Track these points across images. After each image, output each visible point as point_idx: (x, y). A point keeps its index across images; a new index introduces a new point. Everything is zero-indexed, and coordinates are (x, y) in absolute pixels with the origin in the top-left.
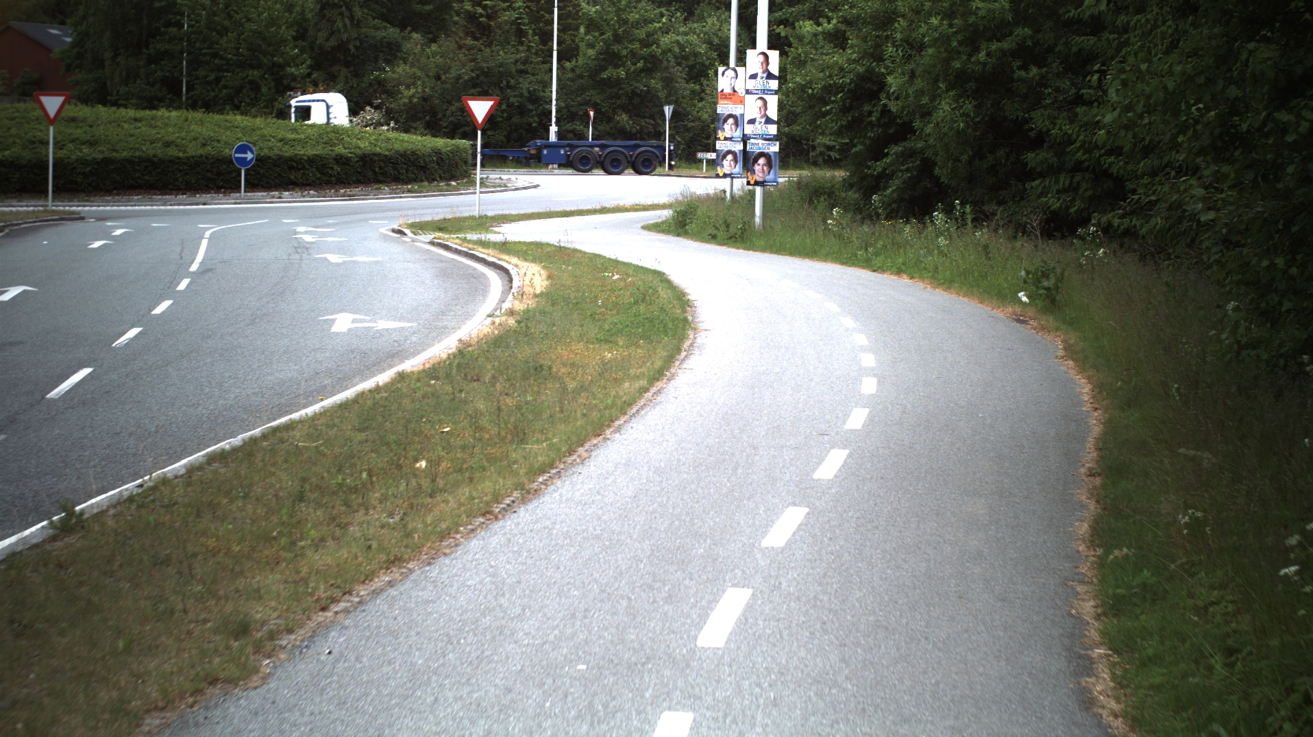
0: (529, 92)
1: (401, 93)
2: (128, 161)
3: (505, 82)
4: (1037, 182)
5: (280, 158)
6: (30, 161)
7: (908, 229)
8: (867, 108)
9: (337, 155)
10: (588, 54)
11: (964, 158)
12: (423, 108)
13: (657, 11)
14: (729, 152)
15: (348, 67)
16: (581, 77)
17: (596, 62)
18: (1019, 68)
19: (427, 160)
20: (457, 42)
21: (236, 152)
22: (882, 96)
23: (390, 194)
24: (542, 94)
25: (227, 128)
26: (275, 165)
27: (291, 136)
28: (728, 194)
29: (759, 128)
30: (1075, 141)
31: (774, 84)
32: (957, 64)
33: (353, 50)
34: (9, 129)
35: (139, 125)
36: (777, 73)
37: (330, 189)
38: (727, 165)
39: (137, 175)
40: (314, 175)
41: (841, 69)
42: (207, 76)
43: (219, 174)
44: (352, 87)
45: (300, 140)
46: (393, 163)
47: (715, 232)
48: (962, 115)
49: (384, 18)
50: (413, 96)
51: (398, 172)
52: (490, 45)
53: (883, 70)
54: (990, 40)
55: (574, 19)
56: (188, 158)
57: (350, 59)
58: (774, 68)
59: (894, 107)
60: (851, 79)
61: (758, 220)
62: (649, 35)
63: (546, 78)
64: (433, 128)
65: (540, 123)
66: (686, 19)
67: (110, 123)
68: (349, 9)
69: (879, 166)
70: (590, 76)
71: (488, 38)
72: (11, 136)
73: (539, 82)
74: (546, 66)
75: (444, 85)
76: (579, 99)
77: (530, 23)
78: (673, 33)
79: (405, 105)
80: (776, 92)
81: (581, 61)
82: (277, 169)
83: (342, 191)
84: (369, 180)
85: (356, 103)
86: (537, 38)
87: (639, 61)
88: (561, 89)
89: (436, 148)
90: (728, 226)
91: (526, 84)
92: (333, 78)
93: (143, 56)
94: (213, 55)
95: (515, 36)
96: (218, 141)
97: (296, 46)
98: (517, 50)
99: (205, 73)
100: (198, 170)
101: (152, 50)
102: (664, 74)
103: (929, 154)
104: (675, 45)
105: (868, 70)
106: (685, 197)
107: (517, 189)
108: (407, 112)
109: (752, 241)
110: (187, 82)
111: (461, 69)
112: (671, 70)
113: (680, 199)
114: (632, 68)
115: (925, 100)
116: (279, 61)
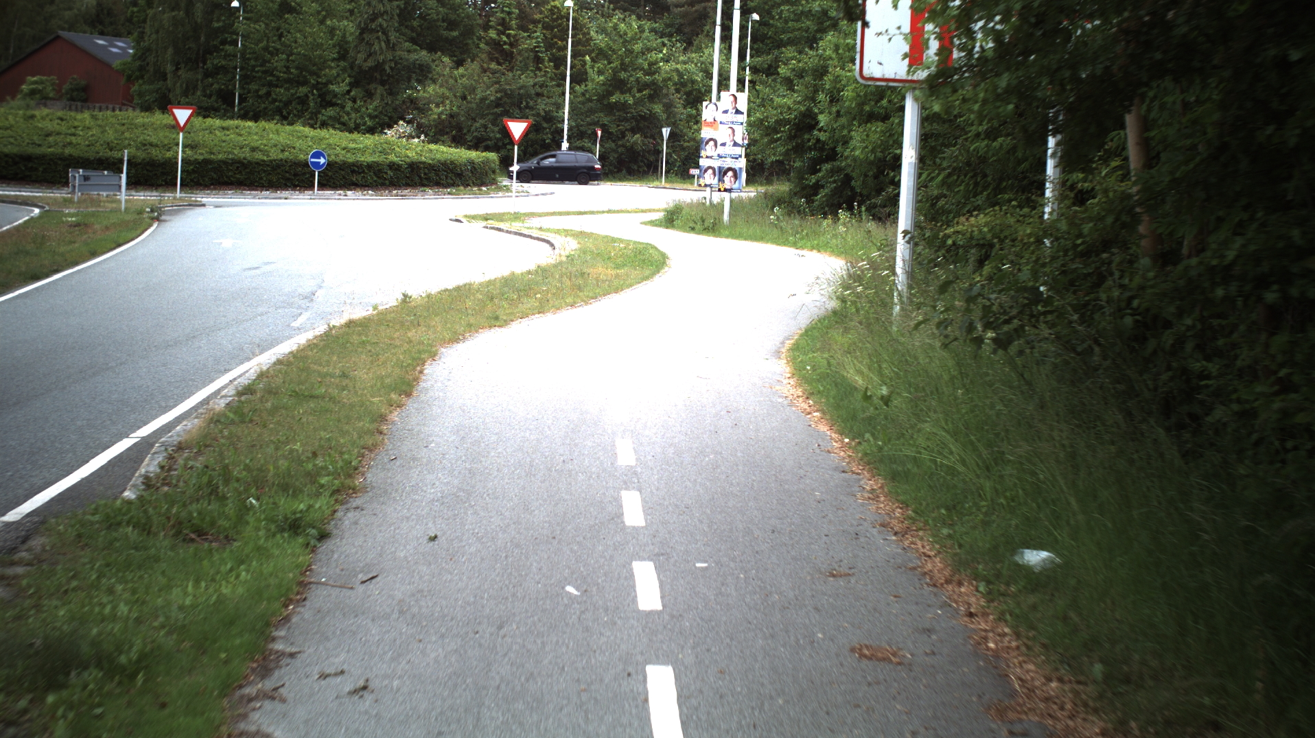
0: (545, 112)
1: (431, 110)
2: (224, 162)
3: (524, 103)
5: (345, 163)
6: (144, 159)
8: (806, 136)
9: (390, 162)
10: (597, 79)
11: (871, 173)
12: (450, 123)
13: (659, 40)
14: (709, 168)
15: (383, 86)
16: (590, 100)
17: (604, 87)
19: (463, 169)
20: (481, 66)
21: (312, 157)
22: (817, 128)
23: (434, 195)
24: (556, 114)
25: (299, 138)
26: (340, 169)
27: (352, 145)
28: (708, 201)
29: (730, 150)
31: (742, 118)
32: (867, 108)
33: (388, 71)
34: (123, 133)
35: (227, 132)
36: (745, 110)
37: (385, 190)
38: (709, 178)
39: (230, 174)
40: (372, 178)
41: (789, 108)
42: (259, 90)
43: (296, 175)
44: (387, 104)
45: (359, 149)
46: (435, 170)
47: (694, 225)
49: (413, 41)
50: (442, 113)
51: (440, 178)
52: (511, 70)
53: (817, 110)
55: (584, 46)
56: (271, 161)
57: (386, 78)
59: (823, 136)
60: (795, 116)
61: (726, 217)
62: (651, 64)
63: (560, 101)
64: (458, 141)
65: (553, 140)
66: (685, 49)
67: (204, 130)
68: (385, 34)
69: (814, 179)
70: (598, 100)
71: (510, 63)
72: (126, 139)
73: (553, 104)
74: (560, 90)
75: (469, 105)
76: (588, 119)
77: (547, 51)
78: (674, 61)
79: (434, 120)
80: (742, 124)
81: (590, 86)
82: (343, 173)
83: (395, 192)
84: (416, 183)
85: (390, 118)
86: (552, 64)
87: (645, 89)
88: (573, 111)
89: (470, 159)
90: (703, 221)
91: (542, 106)
92: (370, 95)
93: (201, 70)
94: (265, 72)
95: (533, 62)
96: (294, 148)
97: (338, 66)
98: (535, 75)
99: (257, 87)
100: (279, 171)
101: (209, 65)
102: (664, 100)
103: (849, 170)
104: (674, 74)
105: (807, 109)
106: (674, 201)
107: (537, 195)
108: (436, 127)
109: (719, 231)
110: (240, 95)
111: (486, 90)
112: (671, 97)
113: (671, 203)
114: (638, 95)
115: (845, 133)
116: (324, 80)
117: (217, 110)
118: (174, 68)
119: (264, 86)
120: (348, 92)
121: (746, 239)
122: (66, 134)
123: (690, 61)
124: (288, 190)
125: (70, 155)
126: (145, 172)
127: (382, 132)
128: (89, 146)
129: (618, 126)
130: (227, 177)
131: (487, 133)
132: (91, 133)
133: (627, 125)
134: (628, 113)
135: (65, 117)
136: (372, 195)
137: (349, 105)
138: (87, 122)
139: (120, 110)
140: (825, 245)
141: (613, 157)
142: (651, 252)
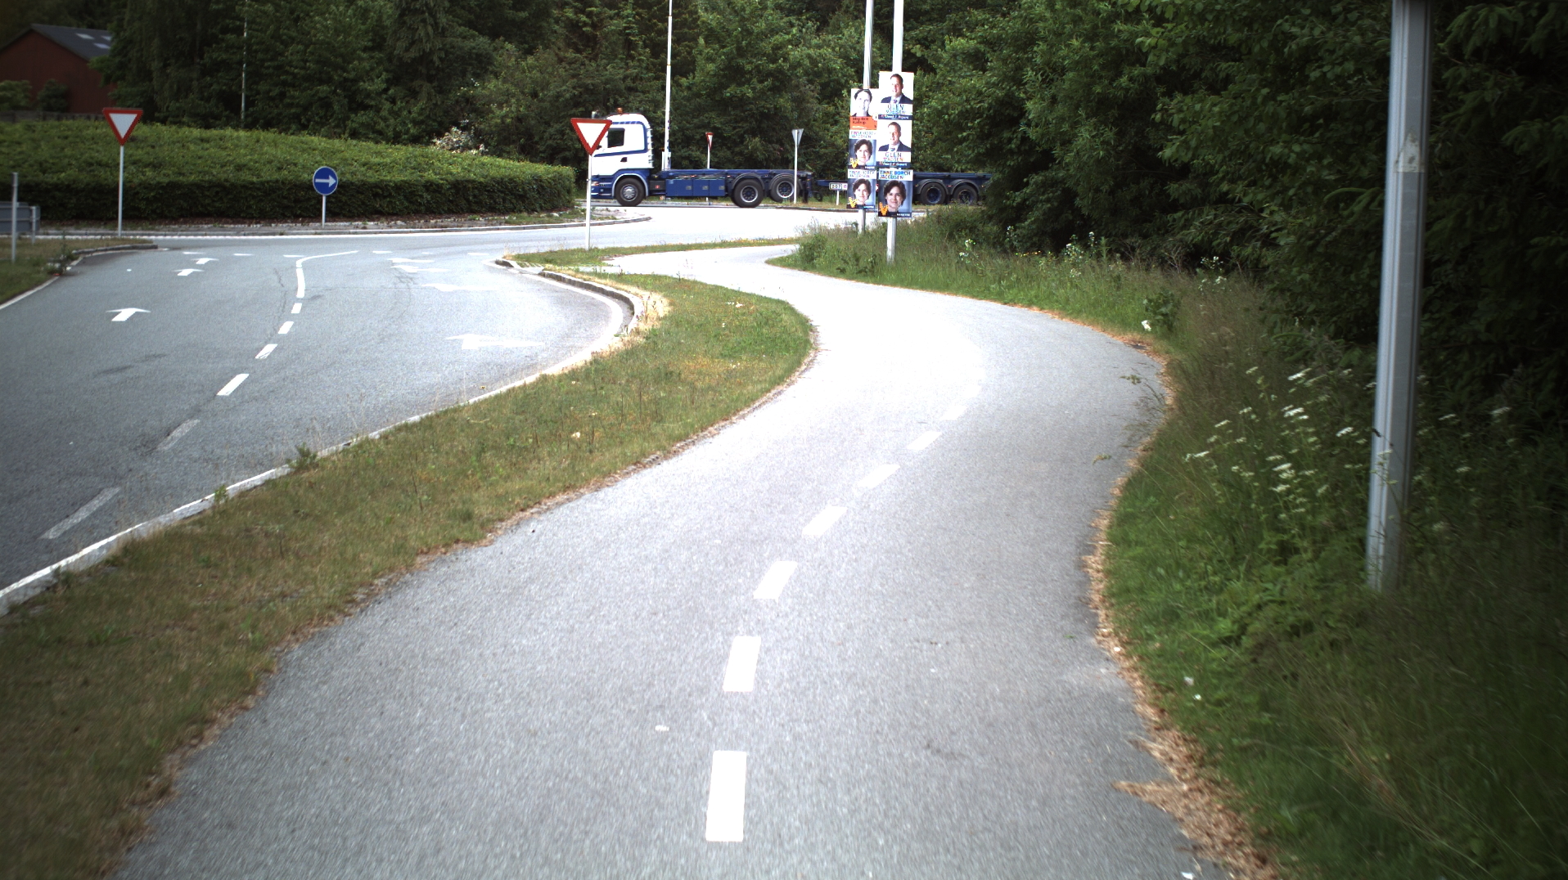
1: (493, 112)
2: (198, 186)
3: (612, 101)
4: (1180, 214)
5: (364, 183)
6: (88, 184)
7: (1043, 262)
8: (1006, 135)
9: (427, 182)
10: (707, 69)
11: (1105, 188)
12: (517, 129)
13: (785, 19)
14: (862, 181)
15: (430, 81)
16: (698, 95)
17: (715, 80)
18: (1164, 95)
19: (527, 188)
20: (556, 55)
21: (316, 177)
22: (1023, 121)
23: (487, 225)
25: (304, 151)
26: (358, 192)
27: (376, 160)
28: (860, 227)
29: (891, 156)
30: (1218, 172)
31: (908, 109)
32: (1098, 89)
33: (437, 63)
34: (63, 149)
35: (206, 145)
36: (912, 98)
38: (860, 196)
39: (207, 201)
40: (402, 204)
41: (980, 93)
42: (270, 91)
43: (297, 201)
44: (436, 105)
45: (385, 165)
46: (488, 191)
47: (844, 266)
48: (1103, 143)
49: (470, 24)
50: (506, 116)
51: (495, 202)
52: (595, 58)
53: (1022, 95)
54: (1133, 65)
55: (690, 28)
56: (262, 183)
57: (434, 72)
58: (909, 92)
59: (1033, 134)
60: (989, 104)
61: (889, 253)
62: (777, 48)
63: (659, 97)
64: (529, 152)
66: (818, 30)
67: (174, 143)
68: (433, 15)
69: (1018, 197)
70: (708, 95)
71: (593, 50)
72: (65, 157)
73: (650, 102)
74: (658, 83)
75: (541, 104)
76: (696, 121)
77: (641, 33)
78: (805, 45)
79: (496, 125)
80: (911, 118)
81: (699, 77)
82: (362, 197)
83: (433, 221)
84: (462, 209)
85: (441, 124)
86: (647, 51)
87: (768, 79)
88: (675, 109)
89: (537, 175)
90: (857, 260)
91: (636, 104)
92: (414, 94)
93: (196, 66)
94: (277, 68)
95: (624, 48)
96: (295, 165)
97: (372, 58)
98: (626, 64)
99: (267, 88)
100: (274, 196)
101: (207, 59)
102: (794, 93)
103: (1070, 184)
104: (806, 60)
105: (1007, 95)
106: (813, 229)
107: (627, 222)
108: (499, 135)
109: (881, 275)
110: (247, 97)
111: (562, 86)
112: (802, 89)
113: (808, 231)
114: (759, 86)
115: (1065, 127)
116: (352, 75)
117: (217, 117)
118: (161, 65)
119: (276, 85)
120: (386, 91)
121: (923, 287)
123: (826, 44)
124: (286, 222)
126: (89, 201)
127: (429, 143)
129: (734, 128)
130: (202, 206)
131: (564, 140)
132: (19, 150)
133: (746, 125)
134: (746, 110)
136: (401, 227)
137: (387, 107)
138: (17, 135)
140: (1048, 298)
142: (785, 317)
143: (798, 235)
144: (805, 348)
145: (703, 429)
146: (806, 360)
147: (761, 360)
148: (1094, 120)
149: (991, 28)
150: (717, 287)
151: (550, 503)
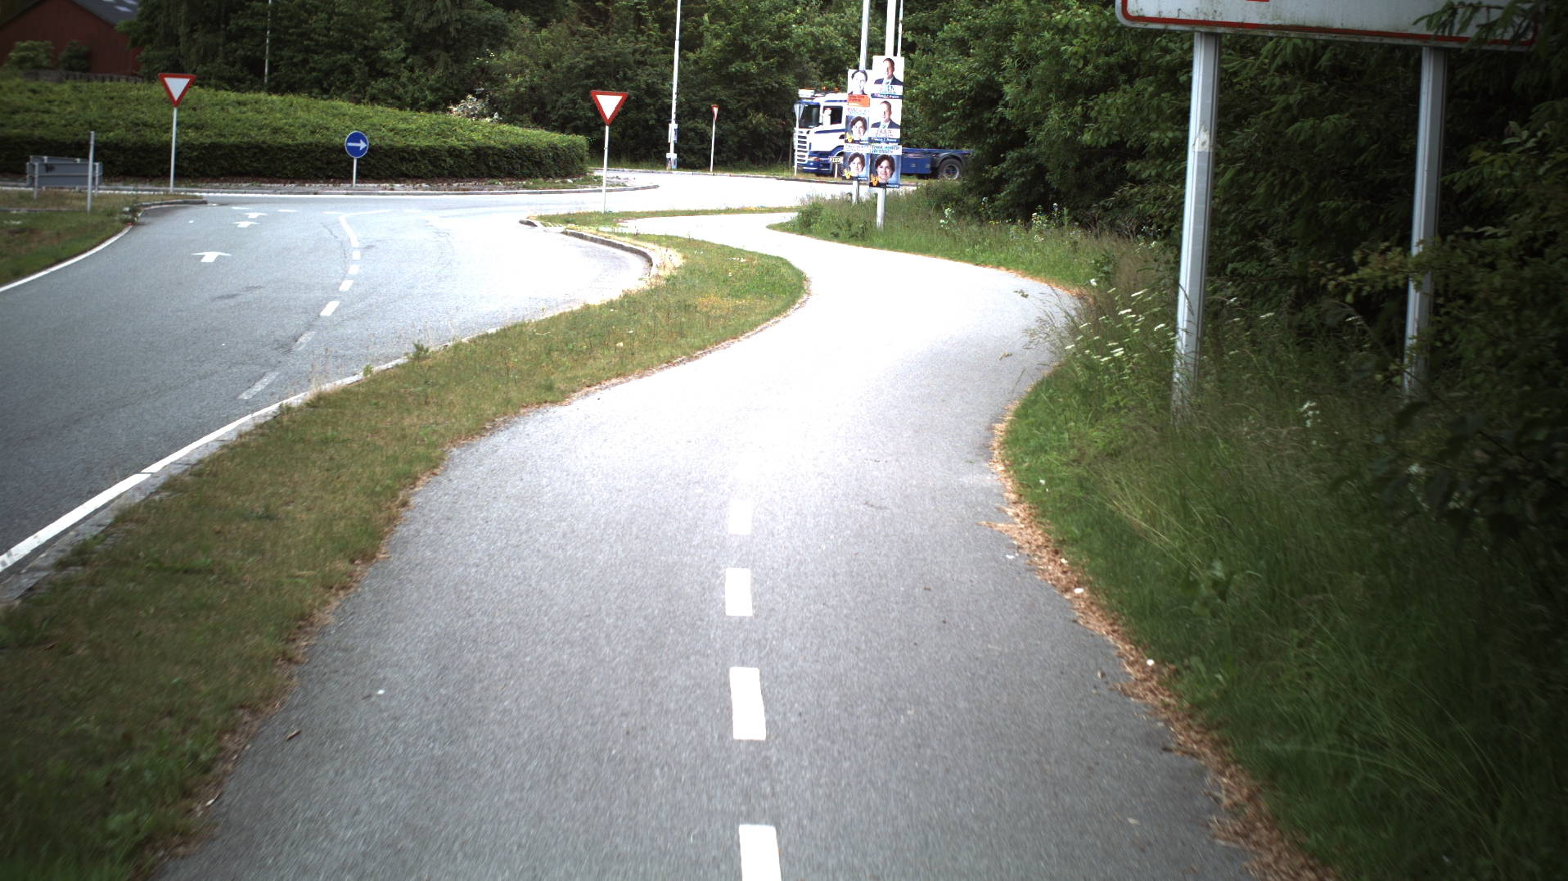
0: (648, 85)
1: (507, 81)
2: (238, 147)
3: (621, 73)
5: (392, 148)
6: (135, 143)
7: (1013, 229)
8: (986, 115)
9: (450, 147)
10: (713, 45)
11: (1072, 164)
12: (530, 97)
14: (857, 155)
15: (448, 52)
16: (705, 70)
17: (721, 54)
18: (1125, 82)
19: (543, 155)
20: (569, 28)
21: (348, 141)
22: (1001, 103)
23: (505, 189)
24: (661, 86)
25: (334, 116)
26: (386, 156)
27: (402, 126)
28: (854, 198)
29: (885, 132)
31: (899, 90)
32: (1067, 77)
33: (453, 33)
34: (110, 109)
35: (243, 108)
36: (902, 80)
37: (443, 183)
38: (855, 169)
39: (245, 161)
40: (427, 167)
41: (963, 77)
42: (293, 57)
43: (329, 163)
44: (452, 74)
45: (411, 131)
46: (507, 157)
47: (837, 231)
48: (1070, 123)
50: (520, 85)
51: (513, 167)
52: (606, 32)
53: (1001, 80)
55: (697, 4)
56: (297, 146)
57: (451, 43)
58: (899, 74)
59: (1009, 114)
60: (971, 87)
61: (879, 220)
62: (781, 26)
63: (667, 71)
64: (540, 121)
65: (658, 120)
66: (822, 8)
67: (213, 105)
69: (995, 171)
70: (714, 70)
71: (604, 24)
72: (113, 117)
73: (658, 75)
74: (666, 57)
75: (554, 75)
76: (702, 93)
77: (651, 9)
78: (807, 23)
79: (511, 94)
80: (901, 97)
81: (704, 52)
82: (389, 160)
83: (455, 185)
84: (482, 174)
85: (457, 91)
86: (657, 25)
87: (773, 57)
88: (683, 82)
89: (552, 143)
90: (850, 226)
91: (644, 77)
92: (431, 63)
93: (222, 32)
94: (301, 35)
95: (634, 23)
96: (328, 129)
97: (392, 27)
98: (636, 38)
99: (291, 54)
100: (307, 158)
101: (232, 26)
102: (797, 70)
103: (1042, 160)
104: (810, 38)
105: (987, 79)
106: (810, 198)
107: (636, 189)
108: (513, 103)
109: (871, 239)
110: (270, 63)
111: (574, 57)
112: (805, 66)
113: (806, 200)
114: (763, 63)
115: (1038, 109)
116: (372, 44)
117: (241, 81)
118: (188, 30)
119: (300, 52)
120: (404, 60)
121: (906, 251)
122: (37, 111)
123: (829, 22)
124: (318, 183)
125: (41, 138)
126: (136, 159)
127: (446, 110)
128: (65, 126)
129: (739, 101)
130: (241, 166)
131: (576, 110)
132: (69, 109)
133: (750, 100)
134: (752, 85)
135: (39, 89)
136: (426, 189)
137: (405, 75)
138: (66, 95)
139: (111, 80)
140: (1015, 260)
141: (732, 141)
142: (783, 270)
143: (797, 203)
144: (799, 292)
145: (717, 343)
146: (800, 301)
147: (762, 299)
148: (1063, 102)
149: (974, 18)
150: (723, 246)
151: (607, 383)
